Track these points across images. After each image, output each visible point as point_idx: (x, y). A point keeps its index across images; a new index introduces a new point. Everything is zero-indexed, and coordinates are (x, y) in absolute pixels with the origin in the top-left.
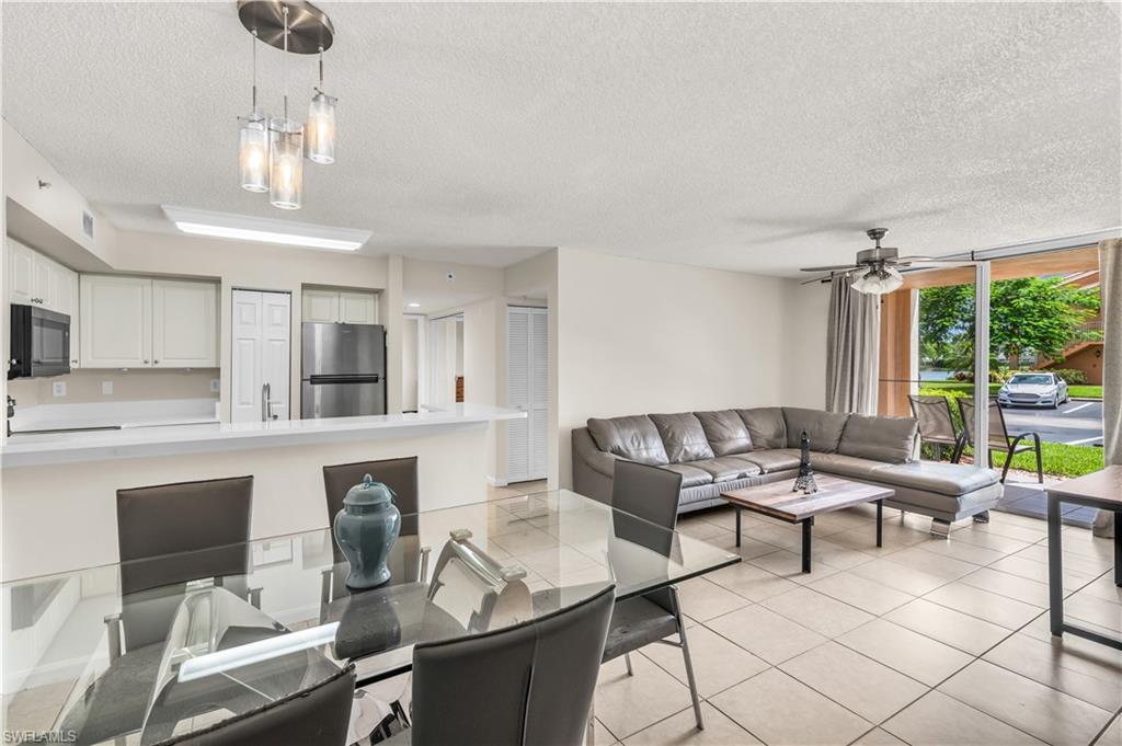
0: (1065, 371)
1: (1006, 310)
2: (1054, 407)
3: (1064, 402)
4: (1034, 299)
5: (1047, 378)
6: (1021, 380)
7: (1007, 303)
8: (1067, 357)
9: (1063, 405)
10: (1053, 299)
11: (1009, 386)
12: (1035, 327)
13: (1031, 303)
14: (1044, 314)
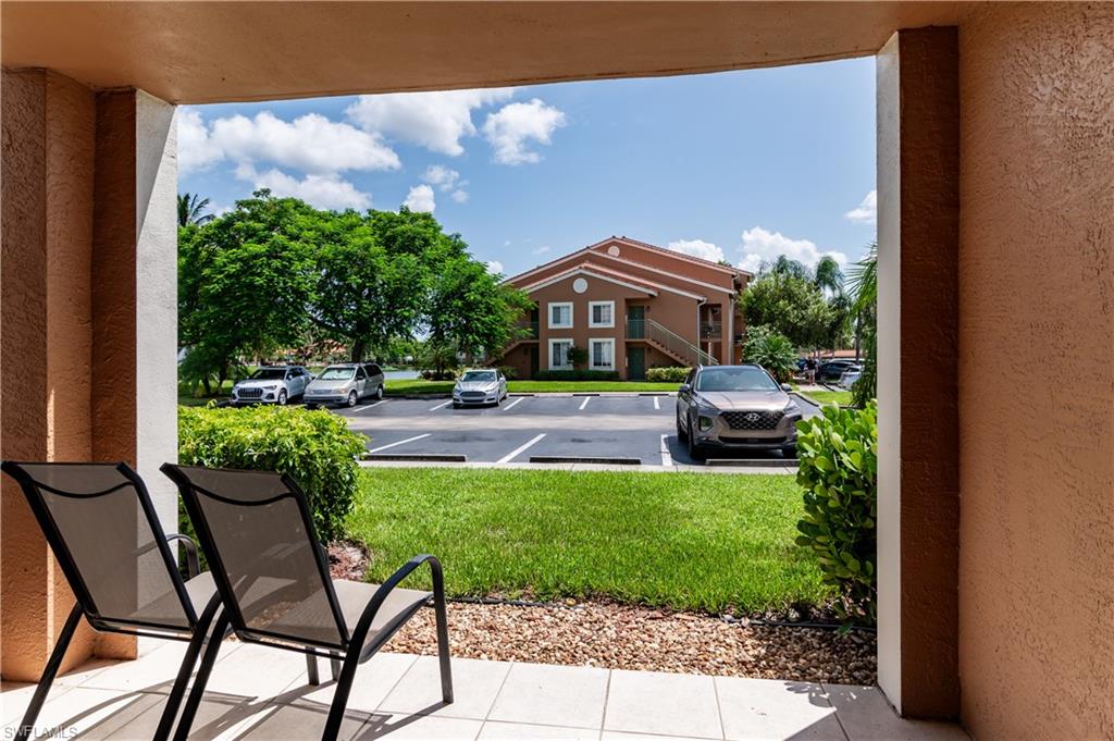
0: (505, 368)
1: (460, 303)
2: (496, 405)
3: (504, 398)
4: (482, 294)
5: (492, 374)
6: (472, 377)
7: (461, 297)
8: (505, 355)
9: (504, 401)
10: (496, 296)
11: (461, 384)
12: (483, 323)
13: (479, 297)
14: (489, 310)
